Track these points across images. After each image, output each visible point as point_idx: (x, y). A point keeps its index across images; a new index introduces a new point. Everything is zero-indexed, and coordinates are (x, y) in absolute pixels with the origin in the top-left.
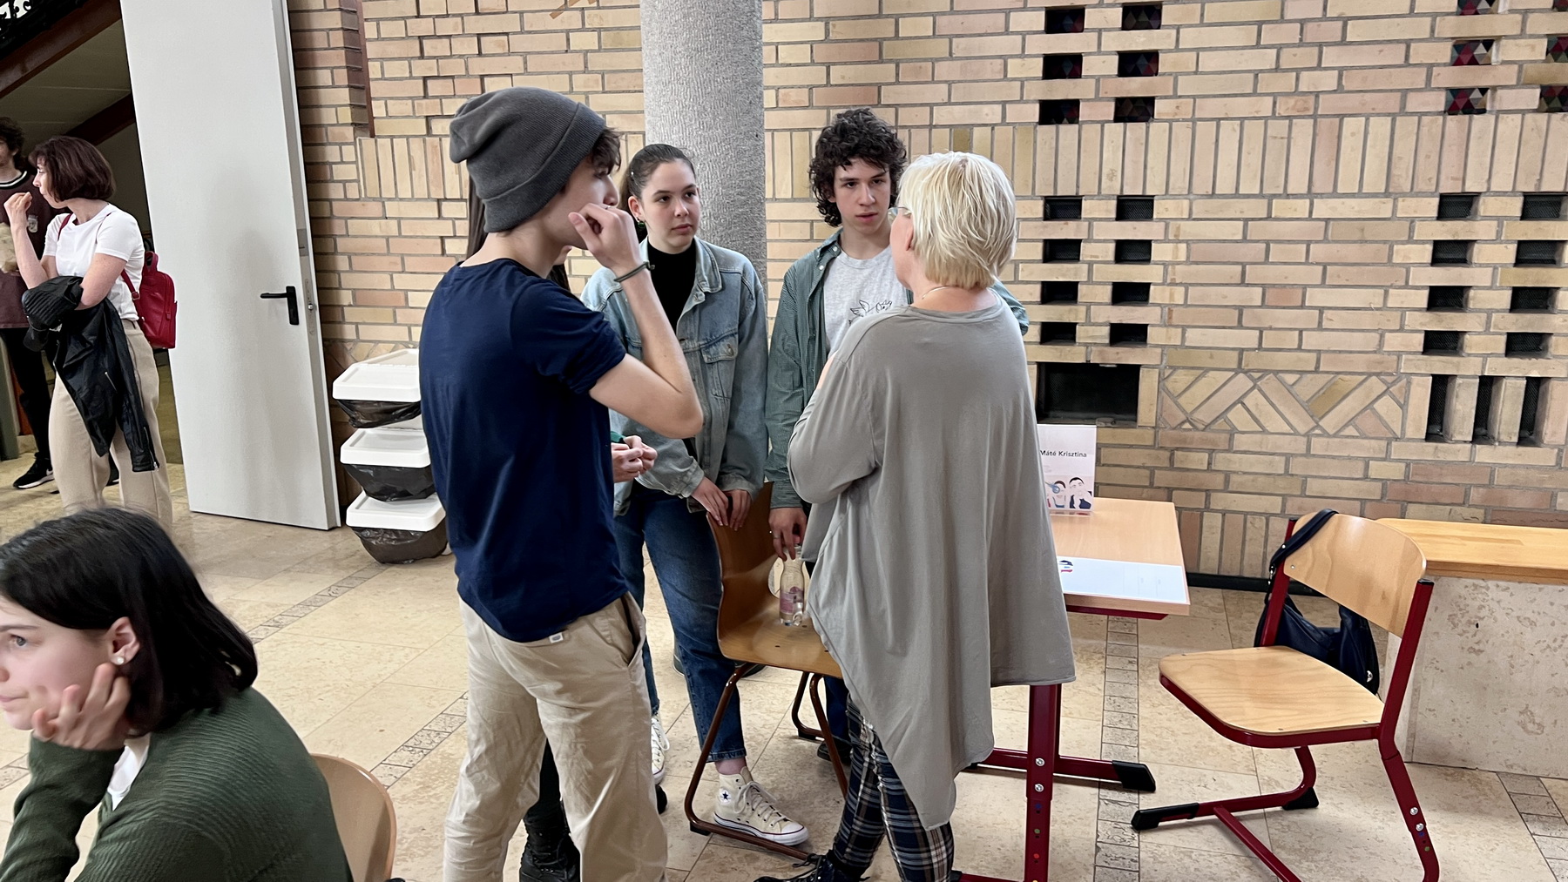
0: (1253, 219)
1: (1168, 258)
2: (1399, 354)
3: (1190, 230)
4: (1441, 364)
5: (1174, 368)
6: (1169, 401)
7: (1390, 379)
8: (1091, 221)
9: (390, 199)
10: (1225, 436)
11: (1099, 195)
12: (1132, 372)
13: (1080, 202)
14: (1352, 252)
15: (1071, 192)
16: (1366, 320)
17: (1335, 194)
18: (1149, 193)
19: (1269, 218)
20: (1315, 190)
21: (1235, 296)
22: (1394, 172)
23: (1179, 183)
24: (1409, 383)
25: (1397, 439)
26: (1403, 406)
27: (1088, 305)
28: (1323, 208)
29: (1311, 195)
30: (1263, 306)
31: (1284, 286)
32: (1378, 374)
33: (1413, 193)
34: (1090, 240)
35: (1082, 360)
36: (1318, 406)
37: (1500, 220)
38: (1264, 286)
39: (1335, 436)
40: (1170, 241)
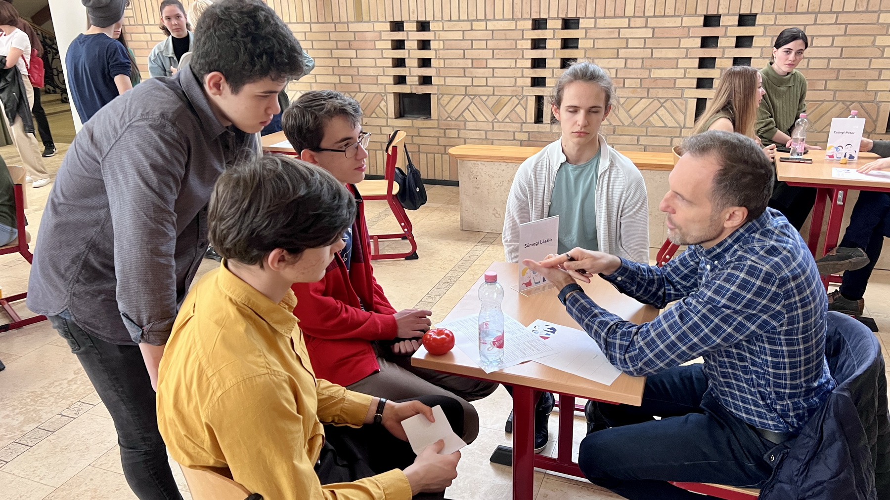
0: (466, 31)
1: (437, 48)
2: (522, 87)
3: (444, 35)
4: (538, 91)
5: (443, 95)
6: (441, 108)
7: (520, 98)
8: (407, 31)
9: (146, 25)
10: (463, 123)
11: (410, 21)
12: (427, 96)
13: (403, 23)
14: (503, 44)
15: (399, 19)
16: (510, 73)
17: (494, 20)
18: (427, 20)
19: (472, 30)
20: (487, 18)
21: (462, 63)
22: (515, 9)
23: (438, 16)
24: (527, 99)
25: (524, 123)
26: (525, 109)
27: (410, 68)
28: (491, 25)
29: (486, 20)
30: (472, 67)
31: (479, 59)
32: (516, 96)
33: (522, 19)
34: (408, 40)
35: (409, 92)
36: (495, 109)
37: (554, 29)
38: (472, 59)
39: (502, 122)
40: (437, 40)
